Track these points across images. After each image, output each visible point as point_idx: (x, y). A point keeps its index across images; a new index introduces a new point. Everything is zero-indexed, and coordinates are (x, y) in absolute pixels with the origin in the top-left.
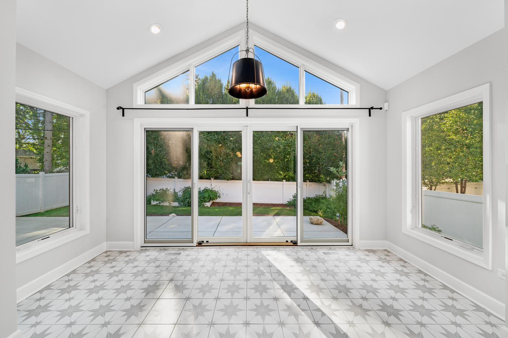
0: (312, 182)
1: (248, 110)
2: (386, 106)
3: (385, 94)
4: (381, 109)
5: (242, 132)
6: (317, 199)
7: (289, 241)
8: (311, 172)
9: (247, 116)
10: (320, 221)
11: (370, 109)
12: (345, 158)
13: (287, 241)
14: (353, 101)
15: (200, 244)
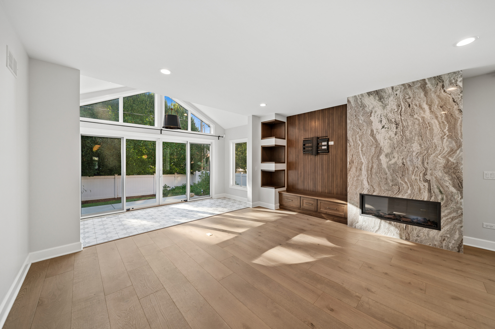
0: (179, 174)
1: (162, 131)
2: (224, 136)
3: (224, 130)
4: (223, 137)
5: (156, 142)
6: (183, 187)
7: (183, 200)
8: (179, 166)
9: (161, 133)
10: (192, 195)
11: (219, 137)
12: (203, 155)
13: (182, 201)
14: (212, 133)
15: (128, 210)
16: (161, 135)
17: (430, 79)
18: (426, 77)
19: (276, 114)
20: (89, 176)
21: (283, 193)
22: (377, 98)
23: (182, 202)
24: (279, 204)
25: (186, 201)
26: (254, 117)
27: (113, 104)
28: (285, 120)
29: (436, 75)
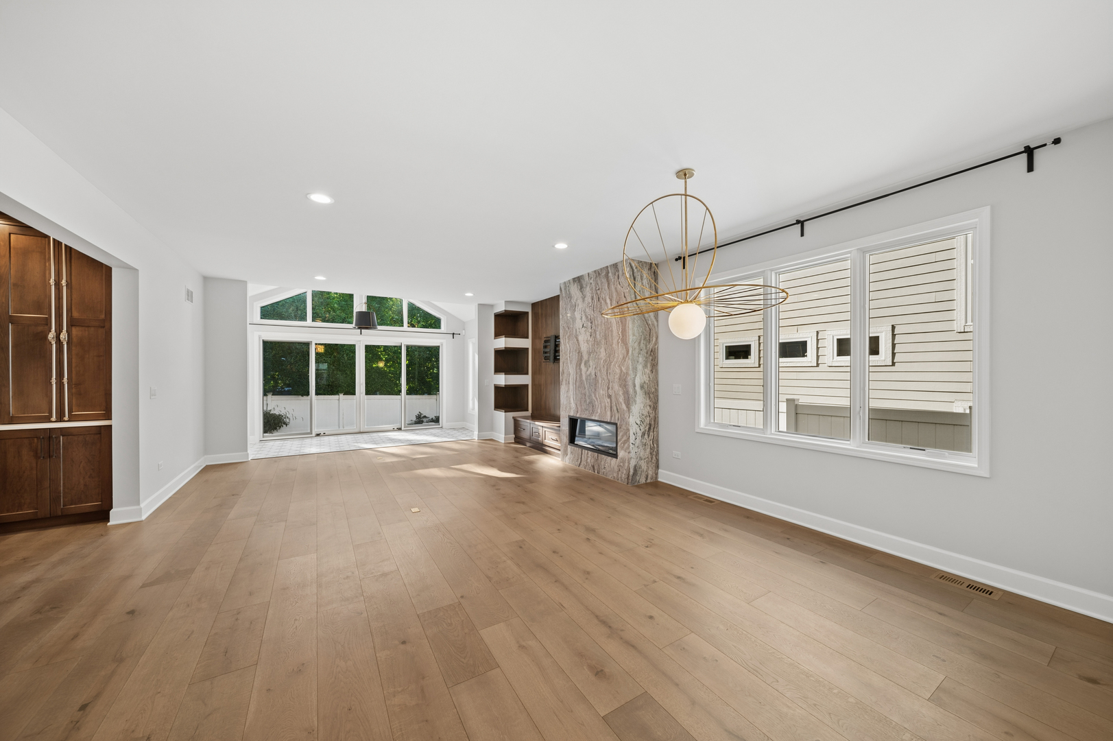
1: (362, 330)
2: (462, 332)
3: (463, 324)
4: (459, 334)
5: (356, 346)
9: (361, 334)
11: (453, 334)
14: (443, 329)
15: (318, 435)
16: (361, 336)
17: (611, 266)
18: (608, 265)
19: (507, 302)
20: (302, 396)
21: (520, 419)
22: (579, 287)
23: (394, 430)
24: (514, 436)
25: (400, 429)
26: (481, 306)
27: (299, 300)
28: (529, 309)
29: (614, 263)
